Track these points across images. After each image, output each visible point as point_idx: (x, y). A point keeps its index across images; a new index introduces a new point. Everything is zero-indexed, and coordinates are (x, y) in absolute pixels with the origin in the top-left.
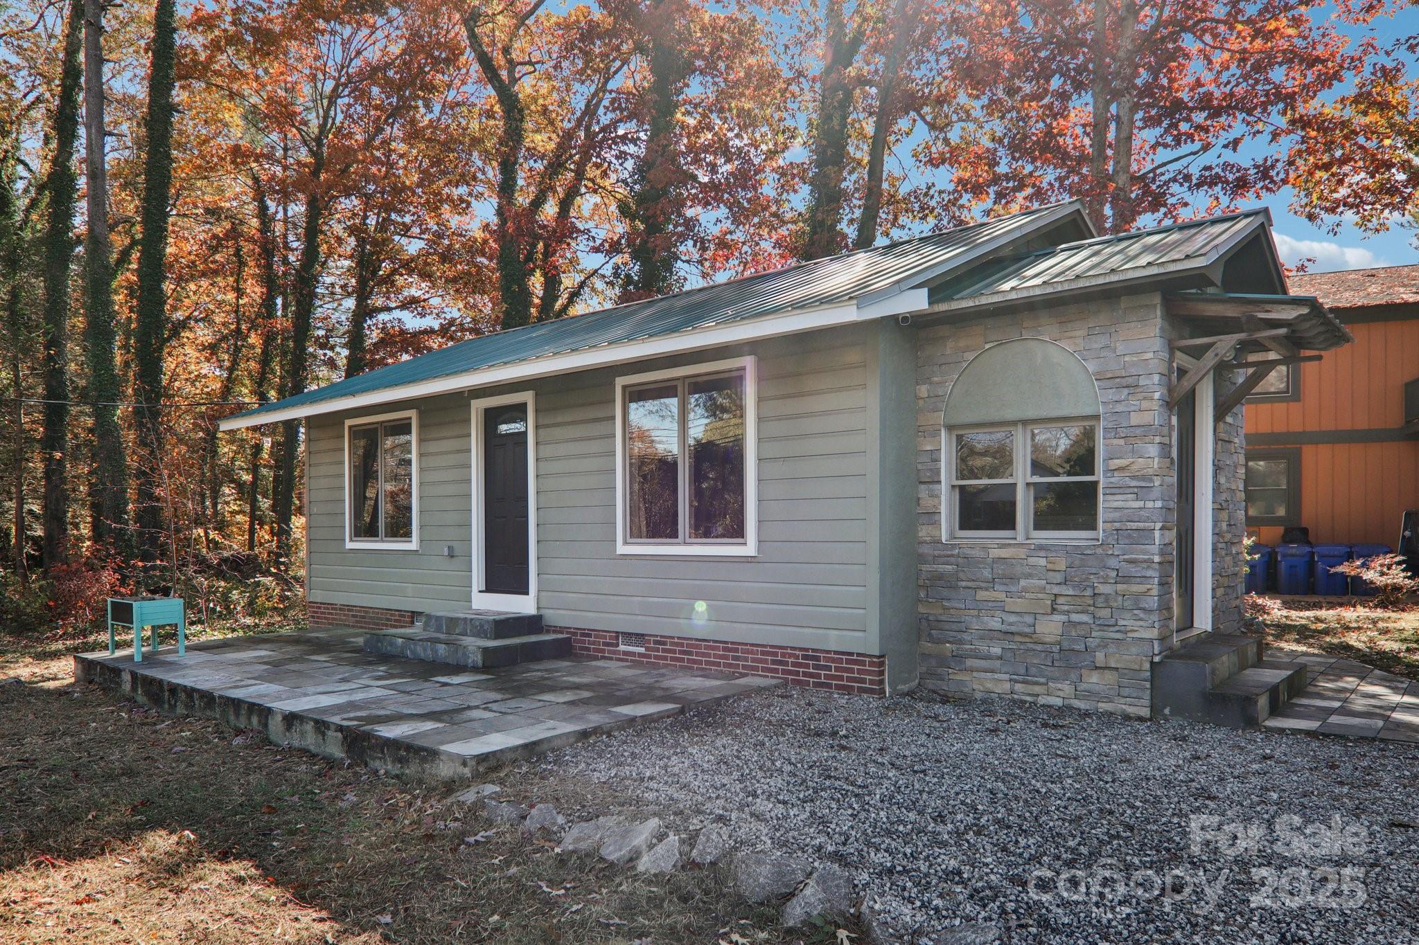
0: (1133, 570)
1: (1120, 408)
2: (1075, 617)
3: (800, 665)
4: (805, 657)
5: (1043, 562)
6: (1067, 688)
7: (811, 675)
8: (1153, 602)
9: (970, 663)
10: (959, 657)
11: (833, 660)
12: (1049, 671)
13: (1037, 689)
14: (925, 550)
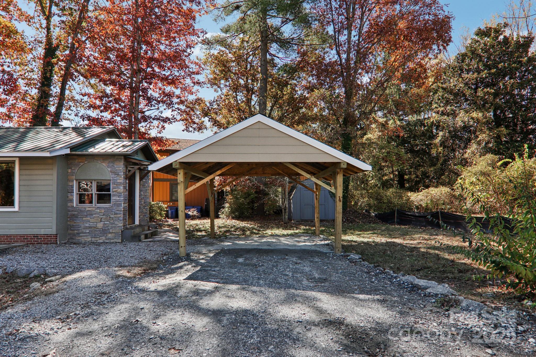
0: (118, 212)
1: (115, 179)
2: (106, 223)
3: (32, 239)
4: (34, 237)
5: (99, 211)
6: (104, 238)
7: (36, 241)
8: (122, 219)
9: (81, 235)
10: (78, 234)
11: (43, 237)
12: (100, 235)
13: (97, 239)
14: (70, 209)
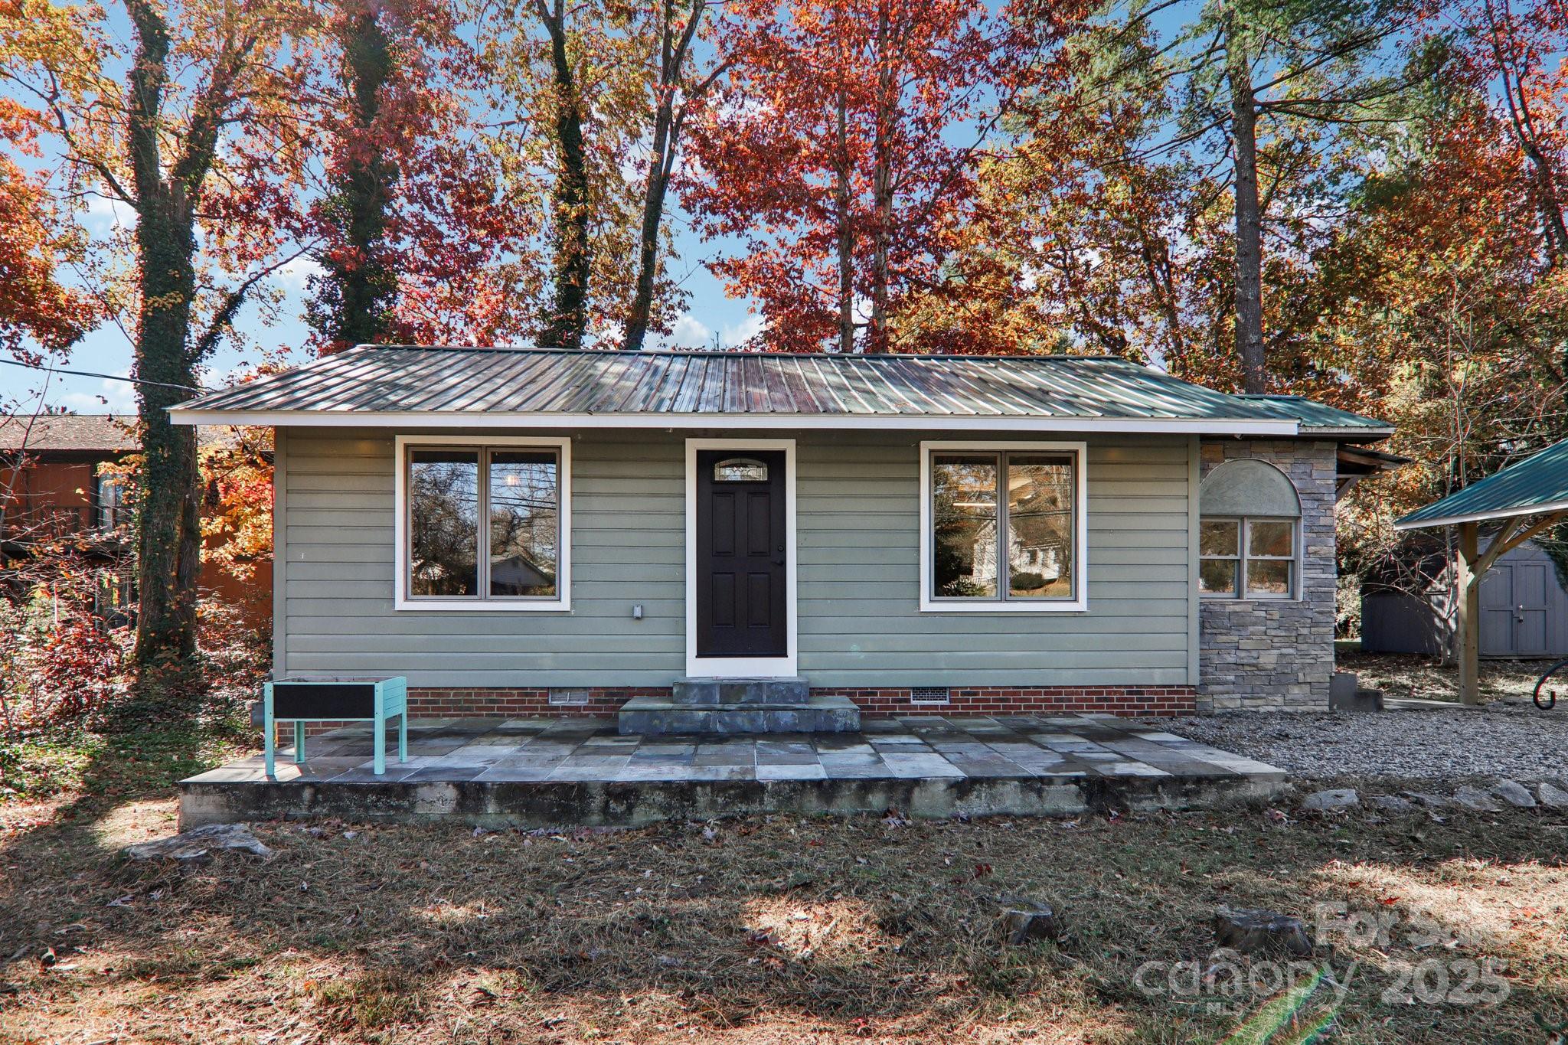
0: (1321, 618)
1: (1313, 513)
2: (1285, 651)
3: (1125, 700)
4: (1129, 693)
5: (1263, 614)
6: (1279, 699)
7: (1135, 707)
9: (1212, 688)
11: (1156, 693)
12: (1267, 689)
13: (1259, 702)
